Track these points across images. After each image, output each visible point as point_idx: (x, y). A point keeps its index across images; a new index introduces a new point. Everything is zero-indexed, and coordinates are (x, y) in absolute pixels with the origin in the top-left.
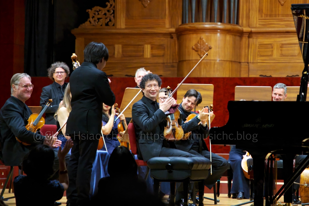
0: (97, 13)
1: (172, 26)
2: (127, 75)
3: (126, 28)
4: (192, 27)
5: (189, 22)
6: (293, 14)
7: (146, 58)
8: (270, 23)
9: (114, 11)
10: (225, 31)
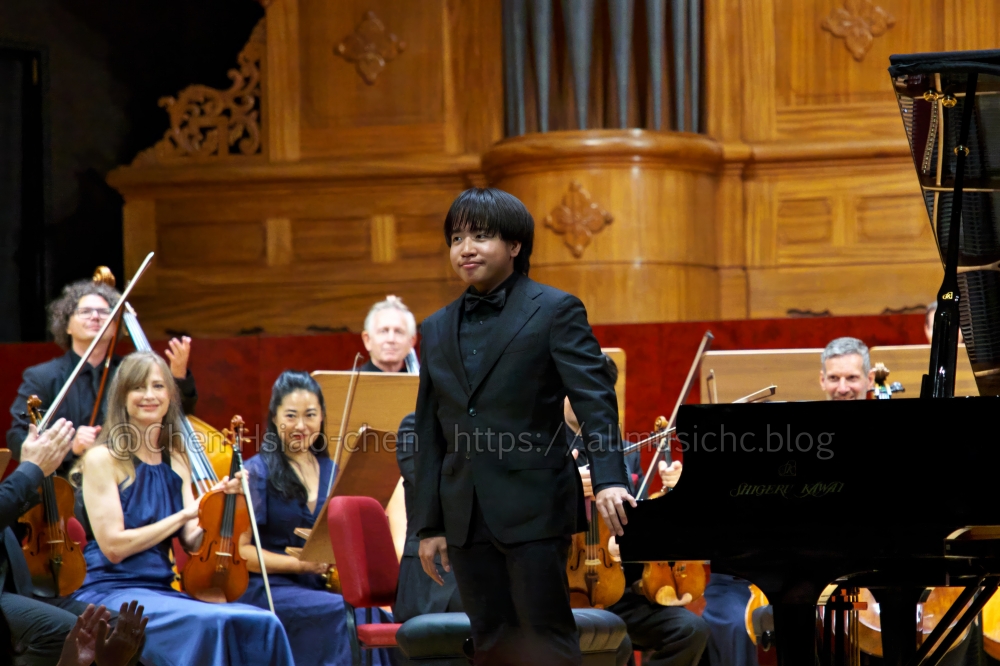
0: (196, 110)
1: (468, 147)
2: (313, 328)
3: (303, 161)
4: (539, 148)
5: (528, 130)
6: (898, 89)
7: (381, 265)
8: (816, 124)
9: (258, 101)
10: (658, 159)
